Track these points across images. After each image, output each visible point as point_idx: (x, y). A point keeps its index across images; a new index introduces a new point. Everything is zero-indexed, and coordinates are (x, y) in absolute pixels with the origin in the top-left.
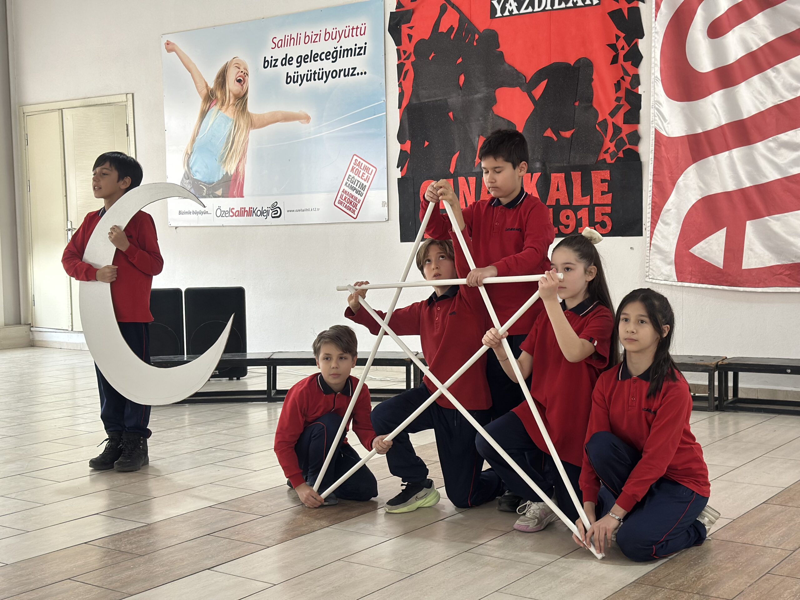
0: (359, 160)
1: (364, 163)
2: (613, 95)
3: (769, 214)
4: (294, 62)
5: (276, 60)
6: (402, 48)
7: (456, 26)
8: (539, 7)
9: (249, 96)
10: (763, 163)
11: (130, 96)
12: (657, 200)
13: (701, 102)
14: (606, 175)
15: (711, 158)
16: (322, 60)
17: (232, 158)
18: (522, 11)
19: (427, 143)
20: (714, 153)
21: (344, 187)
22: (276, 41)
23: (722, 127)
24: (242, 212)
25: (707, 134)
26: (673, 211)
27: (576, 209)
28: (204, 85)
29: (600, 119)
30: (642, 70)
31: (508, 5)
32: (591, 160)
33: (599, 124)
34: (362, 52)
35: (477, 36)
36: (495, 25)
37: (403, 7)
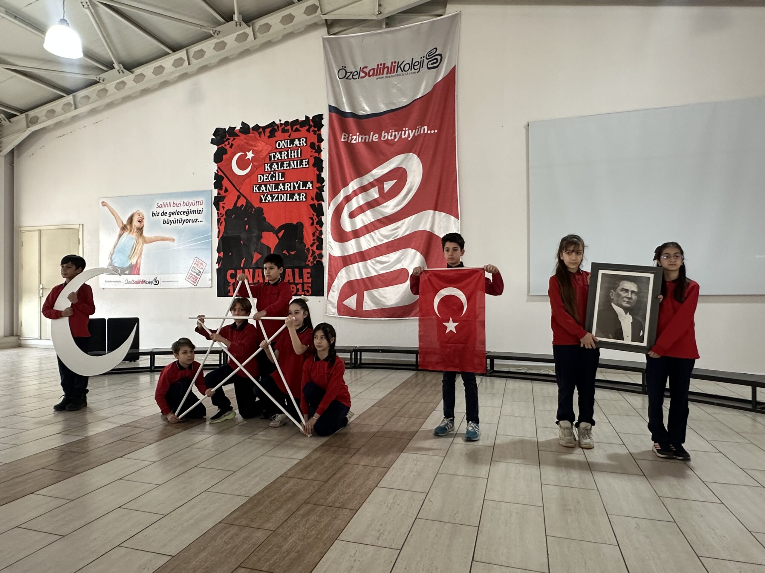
0: (198, 260)
1: (201, 261)
2: (312, 238)
3: (373, 289)
4: (168, 214)
5: (159, 213)
6: (220, 212)
7: (244, 205)
8: (281, 200)
9: (144, 228)
10: (370, 269)
11: (81, 226)
12: (330, 282)
13: (347, 243)
14: (309, 270)
15: (351, 266)
16: (181, 214)
17: (134, 256)
18: (274, 201)
19: (230, 254)
20: (352, 264)
21: (190, 271)
22: (159, 205)
23: (354, 254)
24: (139, 282)
25: (349, 256)
26: (336, 286)
27: (297, 284)
28: (121, 222)
29: (307, 247)
30: (323, 229)
31: (267, 198)
32: (303, 264)
33: (306, 249)
34: (201, 212)
35: (254, 210)
36: (261, 206)
37: (220, 194)
